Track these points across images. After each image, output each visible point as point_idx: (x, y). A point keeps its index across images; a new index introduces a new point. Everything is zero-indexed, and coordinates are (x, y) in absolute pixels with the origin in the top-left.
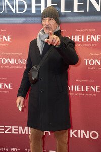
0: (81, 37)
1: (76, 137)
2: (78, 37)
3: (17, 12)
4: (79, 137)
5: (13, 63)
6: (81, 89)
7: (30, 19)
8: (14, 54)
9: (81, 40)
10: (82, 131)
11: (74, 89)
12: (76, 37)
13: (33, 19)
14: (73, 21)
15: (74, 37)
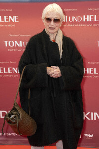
1: (89, 119)
2: (90, 16)
4: (92, 119)
5: (21, 46)
8: (22, 36)
9: (93, 20)
10: (95, 114)
12: (88, 16)
15: (86, 17)
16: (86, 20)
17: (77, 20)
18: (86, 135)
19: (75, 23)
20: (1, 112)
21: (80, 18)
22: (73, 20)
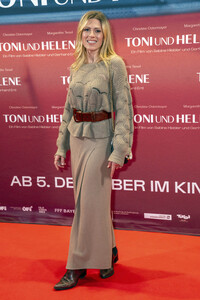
0: (192, 37)
1: (184, 192)
2: (187, 36)
3: (90, 1)
4: (189, 192)
6: (191, 120)
7: (110, 11)
9: (192, 41)
10: (194, 184)
11: (180, 120)
12: (183, 36)
13: (115, 11)
14: (179, 11)
15: (181, 38)
16: (181, 42)
17: (167, 43)
18: (179, 216)
19: (164, 46)
20: (56, 178)
21: (171, 40)
22: (161, 43)
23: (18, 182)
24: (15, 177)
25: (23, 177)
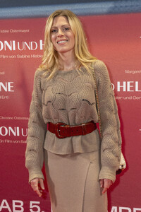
23: (8, 207)
24: (4, 201)
25: (14, 202)
